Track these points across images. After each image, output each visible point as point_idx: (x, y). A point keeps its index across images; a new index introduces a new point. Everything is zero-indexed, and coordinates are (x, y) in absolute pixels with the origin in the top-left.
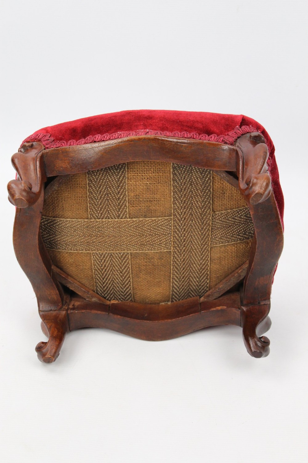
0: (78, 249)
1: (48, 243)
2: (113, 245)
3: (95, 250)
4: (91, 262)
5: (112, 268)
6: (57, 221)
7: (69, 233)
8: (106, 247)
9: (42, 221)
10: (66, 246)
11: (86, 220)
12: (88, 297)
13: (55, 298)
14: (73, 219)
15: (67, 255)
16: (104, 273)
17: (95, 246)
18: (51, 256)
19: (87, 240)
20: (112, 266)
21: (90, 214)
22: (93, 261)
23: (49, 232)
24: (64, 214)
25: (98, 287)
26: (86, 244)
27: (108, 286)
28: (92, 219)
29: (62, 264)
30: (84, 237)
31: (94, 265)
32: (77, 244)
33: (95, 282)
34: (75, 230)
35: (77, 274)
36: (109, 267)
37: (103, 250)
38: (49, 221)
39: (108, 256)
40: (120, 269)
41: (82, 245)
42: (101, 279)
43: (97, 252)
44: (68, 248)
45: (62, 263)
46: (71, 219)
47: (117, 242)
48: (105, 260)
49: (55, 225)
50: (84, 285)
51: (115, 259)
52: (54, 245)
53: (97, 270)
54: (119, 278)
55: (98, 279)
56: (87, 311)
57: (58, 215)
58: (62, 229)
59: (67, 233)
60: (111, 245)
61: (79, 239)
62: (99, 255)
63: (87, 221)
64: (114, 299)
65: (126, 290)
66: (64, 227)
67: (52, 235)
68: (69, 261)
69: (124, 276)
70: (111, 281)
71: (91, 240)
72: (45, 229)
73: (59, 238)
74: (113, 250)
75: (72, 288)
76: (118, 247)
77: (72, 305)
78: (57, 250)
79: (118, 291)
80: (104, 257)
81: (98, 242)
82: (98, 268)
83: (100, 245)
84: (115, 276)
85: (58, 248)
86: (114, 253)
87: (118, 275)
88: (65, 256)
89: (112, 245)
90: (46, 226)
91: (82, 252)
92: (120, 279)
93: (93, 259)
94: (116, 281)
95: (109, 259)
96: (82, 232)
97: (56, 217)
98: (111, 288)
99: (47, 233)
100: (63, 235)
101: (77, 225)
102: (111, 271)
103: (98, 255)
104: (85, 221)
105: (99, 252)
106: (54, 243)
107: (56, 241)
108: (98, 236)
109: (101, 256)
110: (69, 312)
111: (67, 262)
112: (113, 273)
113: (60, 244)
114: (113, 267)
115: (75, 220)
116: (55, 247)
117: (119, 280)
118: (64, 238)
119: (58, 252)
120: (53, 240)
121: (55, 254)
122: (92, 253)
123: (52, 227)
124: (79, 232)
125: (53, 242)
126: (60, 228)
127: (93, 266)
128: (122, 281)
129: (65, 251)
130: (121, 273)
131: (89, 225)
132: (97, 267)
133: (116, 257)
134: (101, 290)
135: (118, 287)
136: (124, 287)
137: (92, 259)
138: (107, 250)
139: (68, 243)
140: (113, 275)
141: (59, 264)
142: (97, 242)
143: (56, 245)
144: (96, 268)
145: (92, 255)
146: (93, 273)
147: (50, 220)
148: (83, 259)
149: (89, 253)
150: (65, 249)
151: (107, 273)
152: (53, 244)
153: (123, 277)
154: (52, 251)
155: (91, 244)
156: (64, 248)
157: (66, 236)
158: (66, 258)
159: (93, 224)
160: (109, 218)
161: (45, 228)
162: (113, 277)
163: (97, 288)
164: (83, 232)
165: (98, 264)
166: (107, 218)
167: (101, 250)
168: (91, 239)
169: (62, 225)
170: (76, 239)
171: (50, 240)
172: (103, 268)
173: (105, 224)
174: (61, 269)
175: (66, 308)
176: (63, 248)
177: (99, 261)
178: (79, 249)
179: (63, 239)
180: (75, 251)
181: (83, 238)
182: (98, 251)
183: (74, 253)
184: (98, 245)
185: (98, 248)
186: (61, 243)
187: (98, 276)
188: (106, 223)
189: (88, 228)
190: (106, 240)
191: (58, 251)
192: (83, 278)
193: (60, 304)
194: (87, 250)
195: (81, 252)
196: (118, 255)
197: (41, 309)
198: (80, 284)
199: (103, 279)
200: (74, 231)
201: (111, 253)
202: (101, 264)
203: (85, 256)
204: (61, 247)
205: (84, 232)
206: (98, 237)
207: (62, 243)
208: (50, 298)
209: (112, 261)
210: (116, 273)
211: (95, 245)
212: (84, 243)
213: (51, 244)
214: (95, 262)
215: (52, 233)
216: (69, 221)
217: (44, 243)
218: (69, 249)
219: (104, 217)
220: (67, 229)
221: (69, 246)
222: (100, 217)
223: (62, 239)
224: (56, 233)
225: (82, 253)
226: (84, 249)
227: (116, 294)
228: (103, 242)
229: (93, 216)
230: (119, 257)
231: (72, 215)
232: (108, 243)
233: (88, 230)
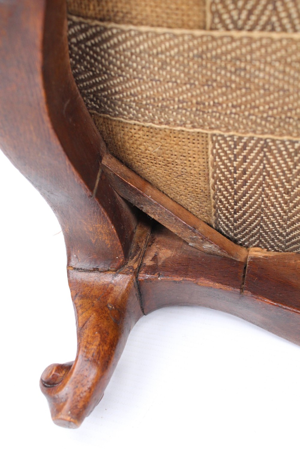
0: (171, 120)
1: (92, 96)
2: (275, 118)
3: (218, 128)
4: (205, 157)
5: (264, 179)
6: (110, 33)
7: (146, 73)
8: (255, 122)
9: (70, 33)
10: (137, 108)
11: (198, 33)
12: (193, 240)
13: (107, 242)
14: (159, 26)
15: (141, 132)
16: (239, 188)
17: (219, 117)
18: (101, 133)
19: (197, 96)
20: (264, 174)
21: (213, 13)
22: (211, 157)
23: (92, 65)
24: (131, 9)
25: (221, 218)
26: (194, 109)
27: (248, 218)
28: (216, 29)
29: (128, 154)
30: (188, 86)
31: (213, 166)
32: (167, 106)
33: (215, 207)
34: (164, 63)
35: (169, 182)
36: (254, 176)
37: (244, 128)
38: (90, 32)
39: (255, 145)
40: (286, 184)
41: (184, 111)
42: (231, 201)
43: (226, 135)
44: (143, 116)
45: (129, 152)
46: (152, 26)
47: (290, 110)
48: (245, 158)
49: (105, 46)
50: (187, 210)
51: (275, 158)
52: (106, 103)
53: (220, 181)
54: (280, 204)
55: (221, 201)
56: (187, 279)
57: (112, 14)
58: (125, 58)
59: (141, 72)
60: (268, 116)
61: (174, 92)
62: (230, 143)
63: (202, 37)
64: (257, 246)
65: (291, 232)
66: (132, 54)
67: (100, 75)
68: (146, 150)
69: (295, 202)
70: (257, 208)
71: (209, 97)
72: (82, 57)
73: (119, 84)
74: (272, 133)
75: (155, 215)
76: (290, 124)
77: (150, 258)
78: (115, 118)
79: (271, 231)
80: (244, 148)
81: (230, 105)
82: (224, 175)
83: (235, 114)
84: (269, 200)
85: (117, 113)
86: (273, 141)
87: (276, 197)
88: (137, 135)
89: (271, 117)
90: (83, 46)
91: (184, 129)
92: (281, 207)
93: (212, 151)
94: (269, 209)
95: (257, 154)
96: (183, 72)
97: (110, 20)
98: (255, 223)
99: (86, 67)
100: (128, 76)
101: (171, 48)
102: (259, 187)
103: (226, 142)
104: (194, 37)
105: (231, 133)
106: (108, 99)
107: (113, 94)
108: (233, 86)
109: (236, 144)
110: (142, 276)
111: (142, 152)
112: (263, 190)
113: (122, 101)
114: (267, 177)
115: (165, 30)
116: (111, 110)
117: (279, 209)
118: (133, 87)
119: (117, 124)
120: (103, 90)
121: (112, 128)
122: (209, 136)
123: (98, 50)
124: (174, 70)
125: (103, 94)
126: (120, 55)
127: (211, 169)
128: (285, 212)
129: (137, 122)
130: (288, 193)
131: (207, 49)
132: (222, 172)
133: (280, 152)
134: (227, 226)
135: (272, 223)
136: (289, 227)
137: (210, 152)
138: (254, 132)
139: (144, 102)
140: (263, 196)
141: (123, 154)
142: (227, 106)
143: (113, 105)
144: (220, 175)
145: (209, 139)
146: (211, 185)
147: (91, 27)
148: (185, 147)
149: (202, 133)
150: (137, 119)
151: (248, 189)
152: (105, 99)
153: (291, 205)
154: (104, 118)
155: (210, 110)
156: (134, 115)
157: (137, 80)
158: (138, 143)
159: (218, 46)
160: (273, 29)
161: (80, 52)
162: (263, 200)
163: (217, 220)
164: (186, 70)
165: (224, 164)
166: (269, 26)
167: (236, 130)
168: (208, 93)
169: (124, 46)
170: (165, 91)
171: (95, 88)
172: (240, 178)
173: (259, 49)
174: (129, 166)
175: (136, 266)
176: (131, 115)
177: (229, 159)
178: (175, 121)
179: (130, 88)
180: (163, 126)
181: (187, 90)
182: (228, 130)
183: (160, 130)
184: (231, 113)
185: (229, 123)
186: (125, 100)
187: (222, 195)
188: (262, 46)
189: (202, 59)
190: (254, 101)
191: (119, 122)
192: (184, 193)
193: (120, 257)
194: (196, 124)
195: (179, 128)
196: (285, 146)
197: (73, 263)
198: (174, 204)
199: (236, 203)
200: (161, 68)
201: (265, 140)
202: (233, 166)
203: (191, 140)
204: (124, 109)
205: (189, 70)
206: (231, 88)
207: (128, 100)
208: (93, 241)
209: (265, 162)
210: (272, 191)
211: (220, 114)
212: (189, 103)
213: (98, 102)
214: (217, 160)
215: (101, 70)
216: (147, 33)
217: (80, 96)
218: (146, 118)
219: (256, 23)
220: (141, 59)
221: (148, 109)
222: (245, 23)
223: (126, 87)
224: (109, 69)
225: (183, 131)
226: (188, 122)
227: (263, 237)
228: (246, 106)
229: (222, 21)
230: (289, 154)
231: (154, 14)
232: (259, 111)
233: (202, 65)
